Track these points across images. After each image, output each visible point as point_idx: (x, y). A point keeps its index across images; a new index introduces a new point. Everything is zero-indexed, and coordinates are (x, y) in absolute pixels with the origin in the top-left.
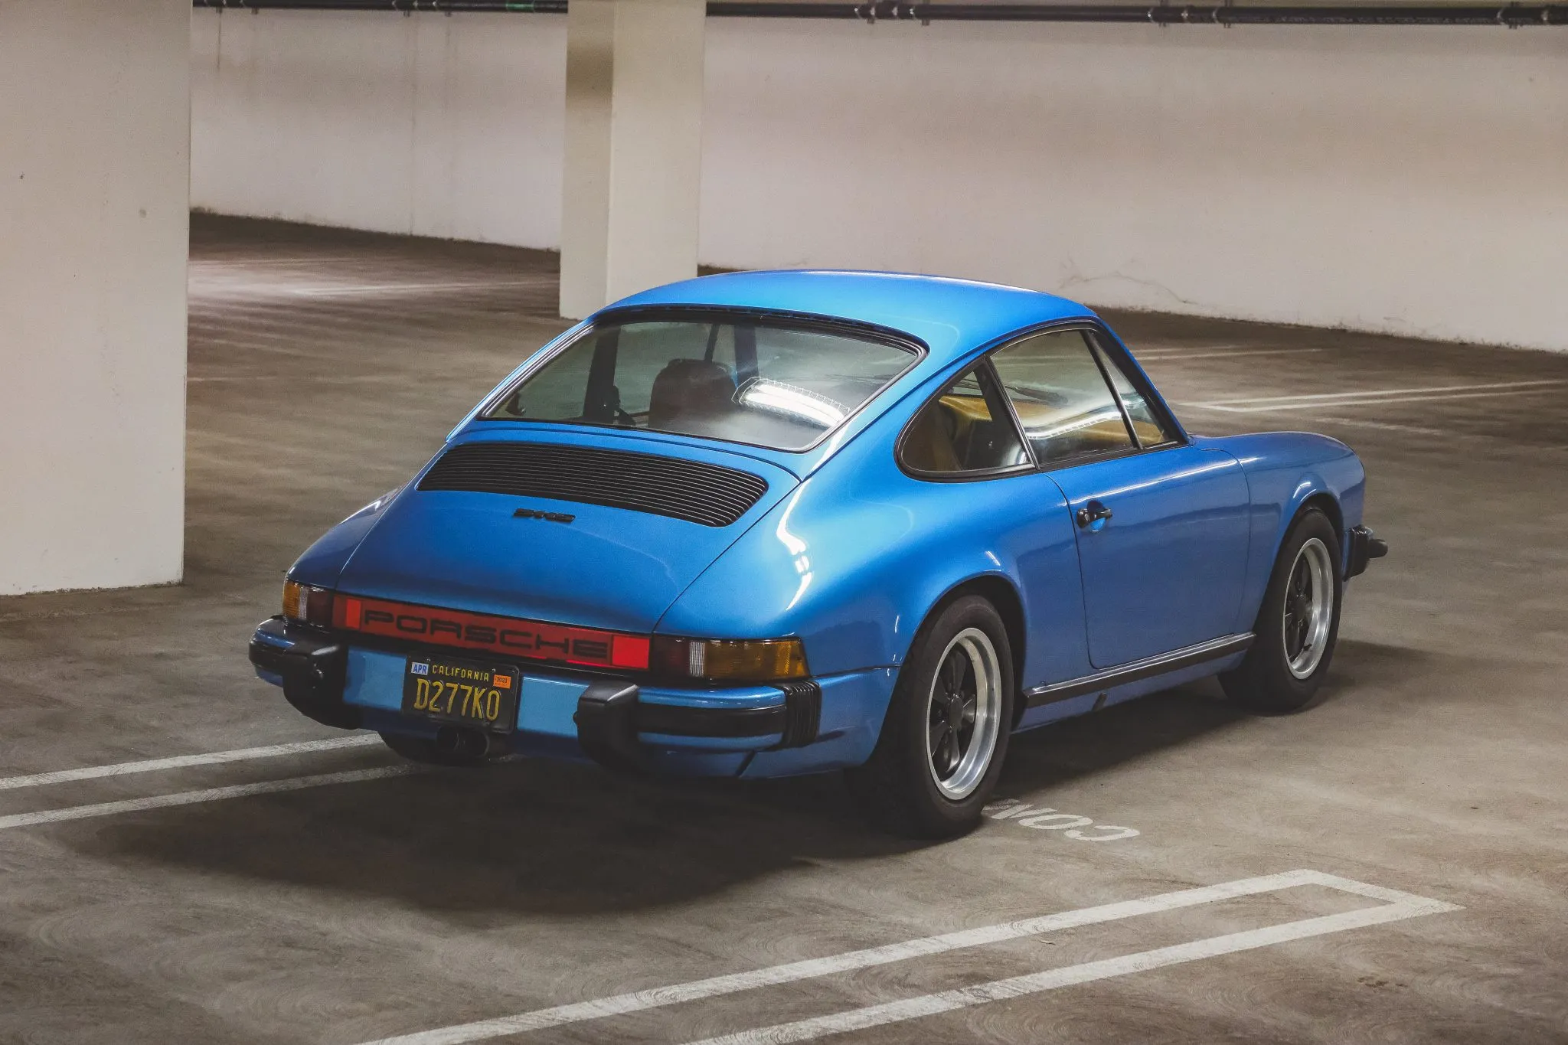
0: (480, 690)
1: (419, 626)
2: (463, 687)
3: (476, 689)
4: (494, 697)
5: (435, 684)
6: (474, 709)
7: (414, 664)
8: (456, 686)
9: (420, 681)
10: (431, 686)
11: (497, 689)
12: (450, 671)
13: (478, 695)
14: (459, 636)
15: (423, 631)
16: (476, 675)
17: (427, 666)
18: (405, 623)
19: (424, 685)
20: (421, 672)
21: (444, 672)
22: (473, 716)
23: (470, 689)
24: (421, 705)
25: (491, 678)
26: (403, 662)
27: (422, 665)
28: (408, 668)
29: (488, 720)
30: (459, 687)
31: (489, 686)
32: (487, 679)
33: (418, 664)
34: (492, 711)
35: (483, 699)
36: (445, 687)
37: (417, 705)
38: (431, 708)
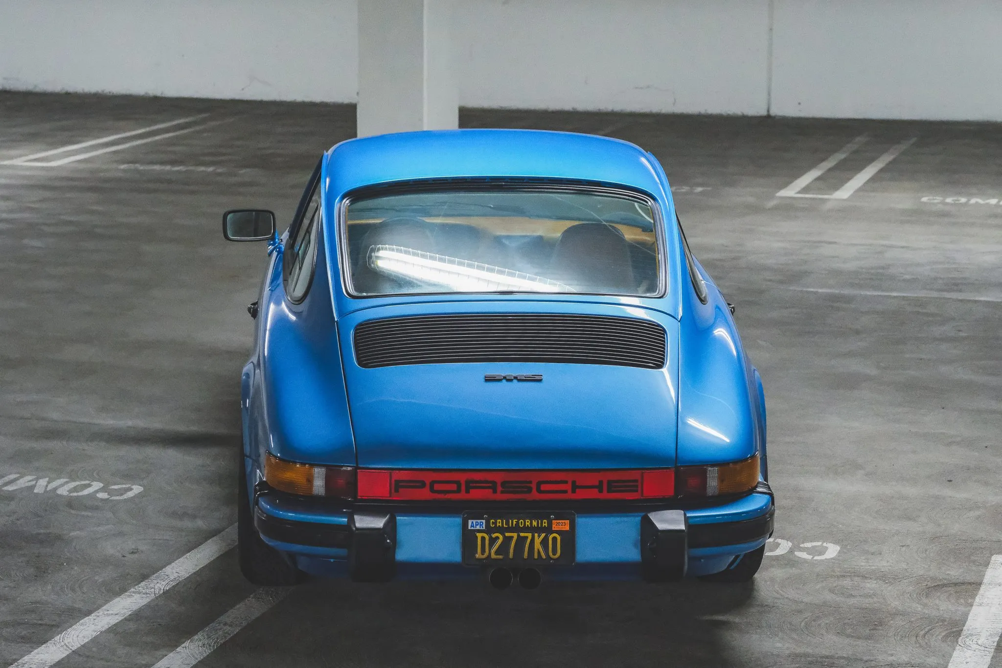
0: (539, 536)
1: (454, 487)
2: (522, 534)
3: (536, 535)
4: (555, 539)
5: (494, 536)
6: (536, 550)
7: (470, 522)
8: (515, 535)
9: (479, 535)
10: (491, 538)
11: (556, 532)
12: (507, 523)
13: (538, 541)
14: (495, 492)
15: (458, 491)
16: (535, 523)
17: (484, 521)
18: (437, 487)
19: (483, 538)
20: (478, 528)
21: (502, 524)
22: (536, 556)
23: (530, 535)
24: (483, 554)
25: (550, 524)
26: (458, 520)
27: (479, 521)
28: (465, 525)
29: (551, 559)
30: (519, 536)
31: (549, 530)
32: (546, 525)
33: (474, 521)
34: (554, 552)
35: (544, 543)
36: (505, 537)
37: (478, 555)
38: (493, 556)
